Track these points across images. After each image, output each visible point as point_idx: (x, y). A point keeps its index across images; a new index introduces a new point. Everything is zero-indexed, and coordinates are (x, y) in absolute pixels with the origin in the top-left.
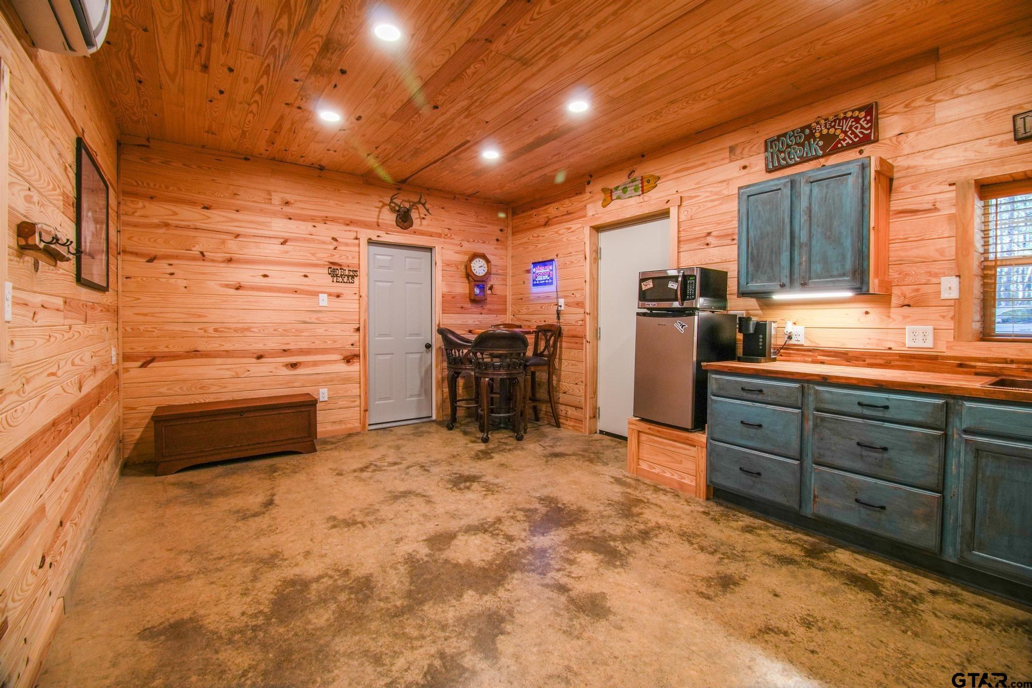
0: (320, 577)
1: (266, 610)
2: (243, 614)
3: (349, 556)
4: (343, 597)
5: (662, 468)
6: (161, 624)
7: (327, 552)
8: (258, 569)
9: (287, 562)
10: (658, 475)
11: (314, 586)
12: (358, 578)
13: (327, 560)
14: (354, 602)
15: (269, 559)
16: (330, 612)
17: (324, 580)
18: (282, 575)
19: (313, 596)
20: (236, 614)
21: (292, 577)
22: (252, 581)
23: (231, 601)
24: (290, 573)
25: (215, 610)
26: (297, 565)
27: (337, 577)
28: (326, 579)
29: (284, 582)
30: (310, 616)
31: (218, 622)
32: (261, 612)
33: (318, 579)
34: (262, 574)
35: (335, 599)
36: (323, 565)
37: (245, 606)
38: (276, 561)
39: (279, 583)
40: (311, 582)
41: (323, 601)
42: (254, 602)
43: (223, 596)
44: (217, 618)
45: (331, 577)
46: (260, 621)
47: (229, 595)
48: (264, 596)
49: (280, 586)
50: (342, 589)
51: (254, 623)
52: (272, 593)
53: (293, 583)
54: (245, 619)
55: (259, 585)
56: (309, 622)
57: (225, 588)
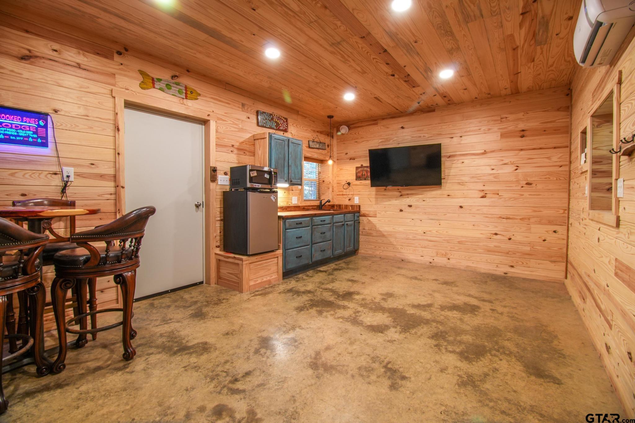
0: (450, 352)
1: (489, 355)
2: (501, 360)
3: (425, 352)
4: (451, 338)
5: (261, 278)
6: (549, 382)
7: (432, 363)
8: (480, 381)
9: (459, 373)
10: (262, 282)
11: (458, 350)
12: (435, 340)
13: (438, 358)
14: (449, 334)
15: (468, 384)
16: (462, 337)
17: (451, 349)
18: (469, 366)
19: (463, 347)
20: (504, 361)
21: (464, 362)
22: (488, 375)
23: (505, 370)
24: (464, 365)
25: (516, 371)
26: (456, 367)
27: (444, 347)
28: (449, 349)
29: (470, 362)
30: (471, 341)
31: (515, 364)
32: (492, 355)
33: (453, 352)
34: (480, 376)
35: (455, 340)
36: (443, 357)
37: (498, 363)
38: (465, 379)
39: (474, 363)
40: (458, 353)
41: (460, 342)
42: (493, 362)
43: (509, 377)
44: (515, 366)
45: (446, 349)
46: (494, 352)
47: (505, 375)
48: (486, 362)
49: (474, 361)
50: (448, 341)
51: (497, 353)
52: (481, 360)
53: (467, 358)
54: (501, 357)
55: (486, 370)
56: (473, 339)
57: (507, 381)
